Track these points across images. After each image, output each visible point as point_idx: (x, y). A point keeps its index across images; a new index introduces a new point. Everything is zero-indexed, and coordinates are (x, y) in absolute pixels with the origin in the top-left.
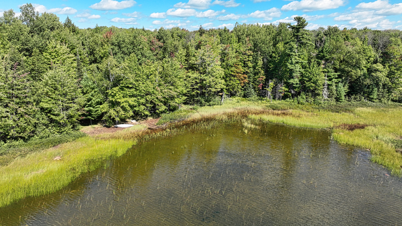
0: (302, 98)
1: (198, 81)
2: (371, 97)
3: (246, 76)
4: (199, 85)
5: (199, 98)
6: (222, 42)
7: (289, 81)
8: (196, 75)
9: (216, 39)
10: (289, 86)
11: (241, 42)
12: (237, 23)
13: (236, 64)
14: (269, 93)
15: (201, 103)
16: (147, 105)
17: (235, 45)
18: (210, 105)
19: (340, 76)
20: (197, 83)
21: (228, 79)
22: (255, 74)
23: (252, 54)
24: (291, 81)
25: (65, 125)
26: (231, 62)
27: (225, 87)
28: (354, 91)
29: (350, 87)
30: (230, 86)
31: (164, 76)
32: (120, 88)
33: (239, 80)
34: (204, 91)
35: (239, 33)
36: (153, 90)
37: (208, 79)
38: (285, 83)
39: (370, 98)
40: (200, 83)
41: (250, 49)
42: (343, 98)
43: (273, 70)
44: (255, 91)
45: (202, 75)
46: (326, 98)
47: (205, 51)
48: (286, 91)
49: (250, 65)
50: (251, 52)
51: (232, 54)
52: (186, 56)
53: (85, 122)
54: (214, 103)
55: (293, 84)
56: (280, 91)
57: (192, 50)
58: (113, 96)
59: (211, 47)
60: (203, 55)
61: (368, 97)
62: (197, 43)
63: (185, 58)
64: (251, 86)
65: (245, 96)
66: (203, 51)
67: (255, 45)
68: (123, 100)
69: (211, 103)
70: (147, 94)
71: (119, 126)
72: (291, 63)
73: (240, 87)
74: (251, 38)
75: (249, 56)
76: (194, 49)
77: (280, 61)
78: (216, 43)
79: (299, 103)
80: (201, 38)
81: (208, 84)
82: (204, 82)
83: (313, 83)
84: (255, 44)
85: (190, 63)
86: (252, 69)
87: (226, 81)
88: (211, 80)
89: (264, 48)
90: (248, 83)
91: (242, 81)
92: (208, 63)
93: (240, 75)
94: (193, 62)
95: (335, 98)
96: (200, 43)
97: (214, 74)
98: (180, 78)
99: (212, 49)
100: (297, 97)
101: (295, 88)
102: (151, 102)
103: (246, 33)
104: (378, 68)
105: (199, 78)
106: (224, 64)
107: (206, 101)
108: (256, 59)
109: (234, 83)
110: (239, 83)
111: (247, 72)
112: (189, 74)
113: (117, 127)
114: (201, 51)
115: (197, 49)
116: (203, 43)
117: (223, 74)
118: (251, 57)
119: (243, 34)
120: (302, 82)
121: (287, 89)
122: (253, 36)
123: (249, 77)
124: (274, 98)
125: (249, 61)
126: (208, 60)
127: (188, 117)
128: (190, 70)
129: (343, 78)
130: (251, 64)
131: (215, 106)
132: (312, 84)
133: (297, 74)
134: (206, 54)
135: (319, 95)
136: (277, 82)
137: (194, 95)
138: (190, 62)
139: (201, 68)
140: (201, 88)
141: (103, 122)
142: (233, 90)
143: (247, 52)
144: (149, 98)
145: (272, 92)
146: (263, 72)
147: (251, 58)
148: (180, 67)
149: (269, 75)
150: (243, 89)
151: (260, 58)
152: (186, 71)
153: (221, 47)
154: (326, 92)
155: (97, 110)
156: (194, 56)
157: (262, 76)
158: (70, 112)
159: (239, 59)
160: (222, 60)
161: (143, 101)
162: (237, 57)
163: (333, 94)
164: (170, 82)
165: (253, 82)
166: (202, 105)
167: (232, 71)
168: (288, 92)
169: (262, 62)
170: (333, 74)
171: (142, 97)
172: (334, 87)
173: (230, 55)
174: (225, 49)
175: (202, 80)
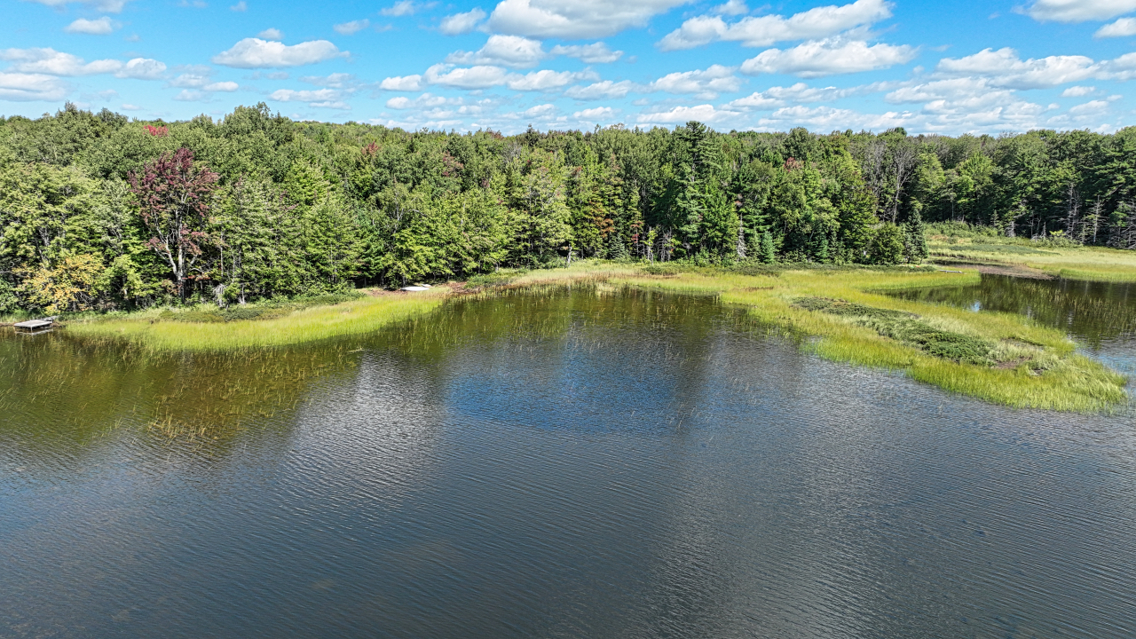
0: (703, 256)
1: (527, 226)
2: (818, 254)
3: (612, 222)
4: (528, 233)
5: (529, 255)
6: (568, 161)
7: (681, 229)
8: (524, 216)
9: (558, 157)
10: (682, 236)
11: (603, 163)
12: (598, 126)
13: (592, 201)
14: (649, 249)
15: (532, 264)
16: (450, 258)
17: (592, 168)
18: (547, 268)
19: (768, 222)
20: (525, 230)
21: (579, 226)
22: (628, 218)
23: (622, 182)
24: (685, 228)
25: (337, 281)
26: (583, 197)
27: (573, 238)
28: (791, 246)
29: (786, 240)
30: (582, 237)
31: (474, 215)
32: (412, 231)
33: (599, 229)
34: (537, 243)
35: (602, 146)
36: (458, 236)
37: (544, 223)
38: (674, 231)
39: (816, 257)
40: (531, 230)
41: (619, 175)
42: (772, 256)
43: (656, 211)
44: (627, 247)
45: (533, 217)
46: (744, 256)
47: (538, 177)
48: (678, 246)
49: (618, 202)
50: (618, 179)
51: (585, 182)
52: (506, 185)
53: (360, 282)
54: (554, 264)
55: (687, 233)
56: (669, 245)
57: (517, 175)
58: (402, 242)
59: (549, 170)
60: (536, 183)
61: (813, 254)
62: (524, 164)
63: (505, 189)
64: (619, 238)
65: (609, 257)
66: (535, 177)
67: (628, 168)
68: (416, 248)
69: (550, 263)
70: (449, 243)
71: (407, 288)
72: (684, 198)
73: (600, 239)
74: (622, 154)
75: (615, 186)
76: (519, 174)
77: (668, 196)
78: (558, 164)
79: (697, 264)
80: (532, 154)
81: (544, 232)
82: (538, 228)
83: (719, 231)
84: (627, 166)
85: (514, 197)
86: (621, 210)
87: (576, 229)
88: (548, 224)
89: (643, 173)
90: (615, 235)
91: (605, 231)
92: (544, 196)
93: (600, 218)
94: (519, 195)
95: (758, 257)
96: (530, 163)
97: (554, 215)
98: (498, 220)
99: (550, 175)
100: (695, 255)
101: (692, 239)
102: (456, 255)
103: (613, 146)
104: (822, 205)
105: (529, 221)
106: (572, 199)
107: (541, 260)
108: (629, 192)
109: (590, 233)
110: (598, 232)
111: (612, 214)
112: (513, 214)
113: (405, 291)
114: (531, 178)
115: (525, 175)
116: (534, 163)
117: (569, 216)
118: (619, 188)
119: (607, 148)
120: (702, 229)
121: (678, 243)
122: (626, 151)
123: (617, 223)
124: (659, 260)
125: (615, 195)
126: (543, 193)
127: (511, 282)
128: (513, 209)
129: (774, 224)
130: (620, 201)
131: (556, 269)
132: (716, 232)
133: (694, 216)
134: (539, 182)
135: (730, 251)
136: (661, 231)
137: (520, 251)
138: (514, 195)
139: (532, 206)
140: (532, 239)
141: (387, 281)
142: (588, 245)
143: (612, 180)
144: (453, 247)
145: (654, 248)
146: (639, 214)
147: (620, 190)
148: (498, 202)
149: (651, 218)
150: (607, 244)
151: (636, 190)
152: (507, 210)
153: (566, 171)
154: (742, 247)
155: (378, 263)
156: (520, 186)
157: (638, 222)
158: (345, 261)
159: (597, 192)
160: (570, 194)
161: (442, 252)
162: (594, 189)
163: (754, 250)
164: (483, 225)
165: (624, 233)
166: (533, 267)
167: (585, 213)
168: (682, 247)
169: (639, 197)
170: (755, 217)
171: (441, 246)
172: (756, 239)
173: (582, 185)
174: (574, 175)
175: (533, 226)
